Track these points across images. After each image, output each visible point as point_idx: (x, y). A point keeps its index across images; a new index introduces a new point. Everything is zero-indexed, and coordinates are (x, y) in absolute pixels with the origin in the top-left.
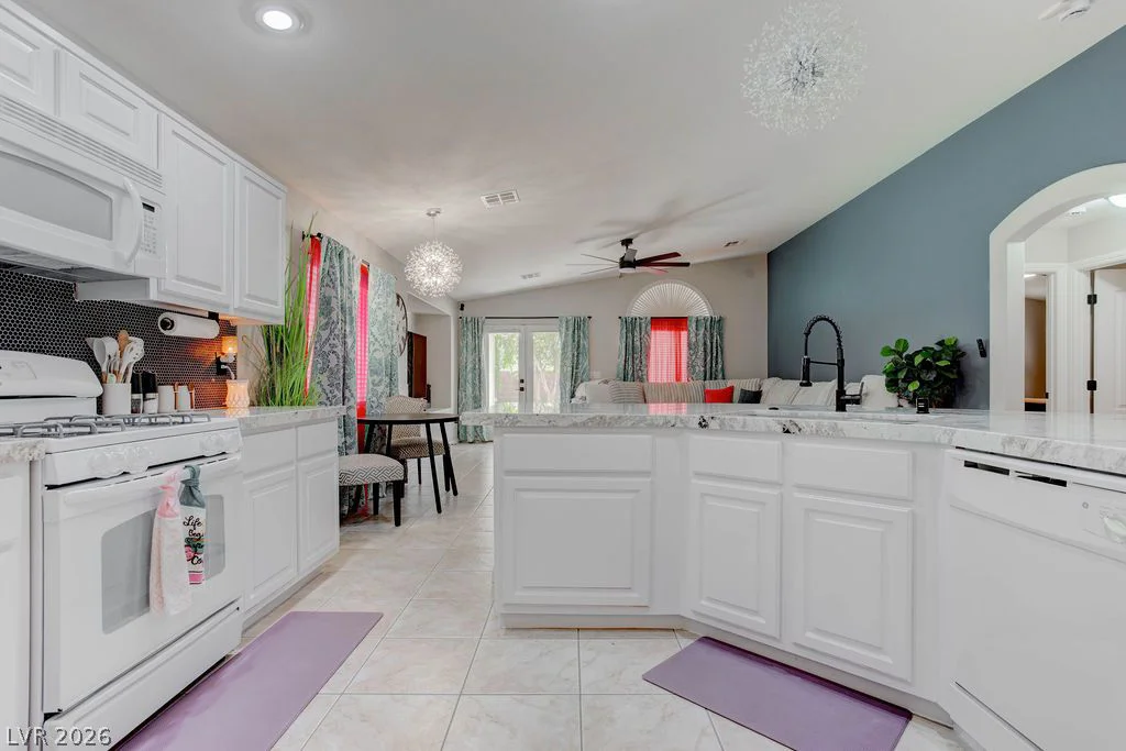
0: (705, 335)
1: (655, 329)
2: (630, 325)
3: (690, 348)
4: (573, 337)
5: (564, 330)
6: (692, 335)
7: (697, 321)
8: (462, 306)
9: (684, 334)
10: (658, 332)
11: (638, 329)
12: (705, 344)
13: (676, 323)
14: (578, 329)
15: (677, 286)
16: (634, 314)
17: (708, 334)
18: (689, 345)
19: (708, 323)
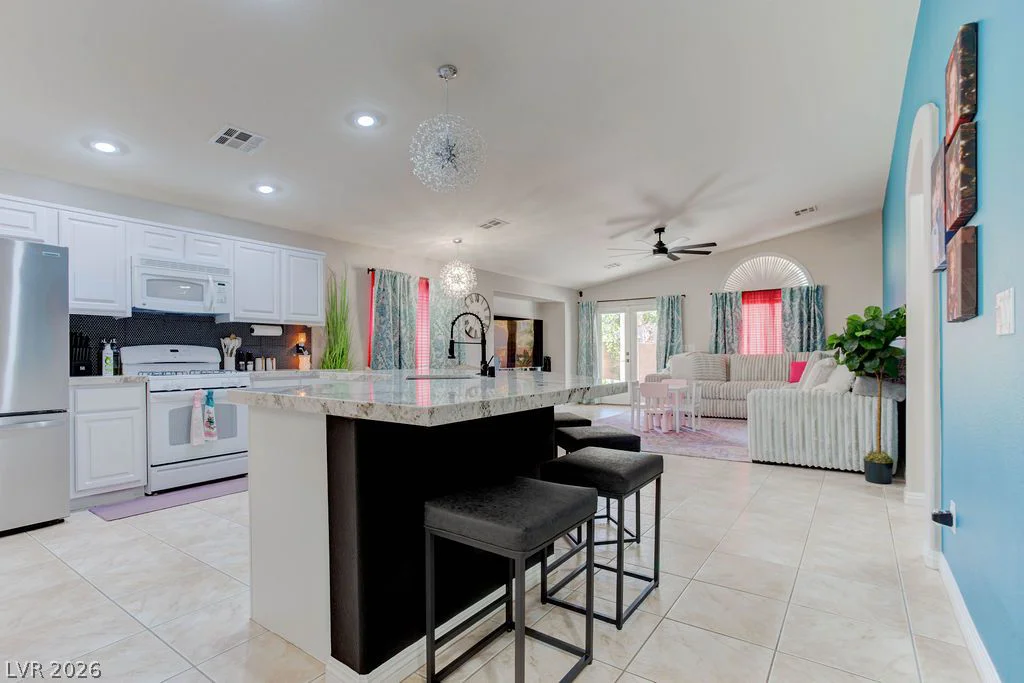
0: (801, 304)
1: (748, 303)
2: (723, 301)
3: (784, 320)
4: (668, 314)
5: (660, 308)
6: (787, 306)
7: (792, 291)
8: (581, 294)
9: (778, 306)
10: (751, 305)
11: (728, 303)
12: (801, 314)
13: (771, 296)
14: (673, 309)
15: (771, 259)
16: (726, 290)
17: (804, 304)
18: (784, 316)
19: (804, 294)
